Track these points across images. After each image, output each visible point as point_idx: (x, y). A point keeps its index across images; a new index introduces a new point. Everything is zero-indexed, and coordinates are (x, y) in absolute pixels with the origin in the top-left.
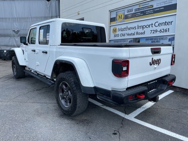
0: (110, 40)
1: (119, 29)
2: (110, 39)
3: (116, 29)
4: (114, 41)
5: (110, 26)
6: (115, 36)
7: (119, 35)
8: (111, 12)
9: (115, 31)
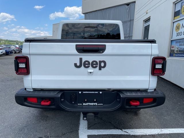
0: (172, 41)
1: (182, 25)
2: (172, 39)
3: (179, 26)
4: (176, 42)
5: (174, 22)
6: (178, 35)
7: (182, 33)
8: (176, 5)
9: (178, 28)
